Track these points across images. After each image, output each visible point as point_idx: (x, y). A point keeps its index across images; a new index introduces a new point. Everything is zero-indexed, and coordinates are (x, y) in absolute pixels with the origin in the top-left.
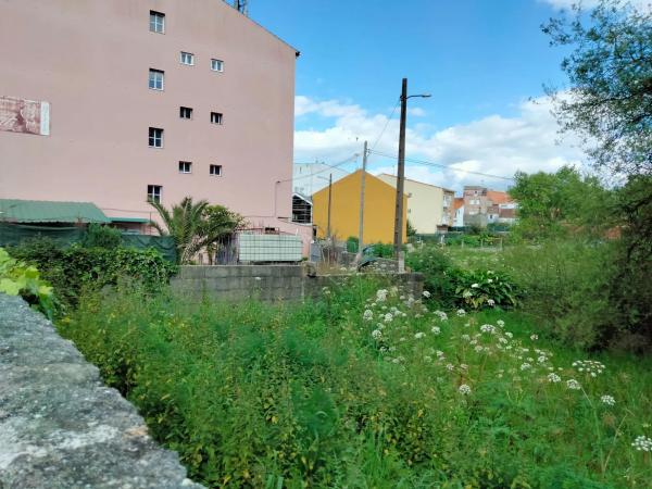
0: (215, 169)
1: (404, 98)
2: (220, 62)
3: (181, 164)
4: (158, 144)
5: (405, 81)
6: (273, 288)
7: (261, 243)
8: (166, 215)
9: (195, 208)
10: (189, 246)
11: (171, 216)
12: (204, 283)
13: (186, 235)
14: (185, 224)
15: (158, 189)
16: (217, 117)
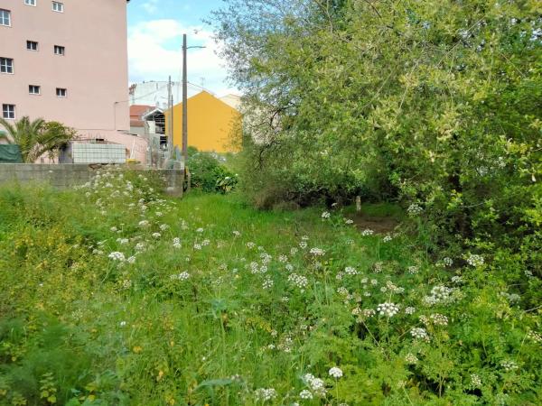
0: (61, 91)
1: (185, 48)
2: (60, 5)
3: (31, 87)
4: (10, 70)
5: (185, 36)
6: (67, 179)
7: (92, 150)
8: (11, 129)
9: (34, 124)
10: (32, 152)
11: (15, 129)
12: (15, 175)
13: (28, 144)
14: (26, 136)
15: (12, 107)
16: (60, 49)
